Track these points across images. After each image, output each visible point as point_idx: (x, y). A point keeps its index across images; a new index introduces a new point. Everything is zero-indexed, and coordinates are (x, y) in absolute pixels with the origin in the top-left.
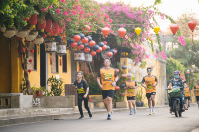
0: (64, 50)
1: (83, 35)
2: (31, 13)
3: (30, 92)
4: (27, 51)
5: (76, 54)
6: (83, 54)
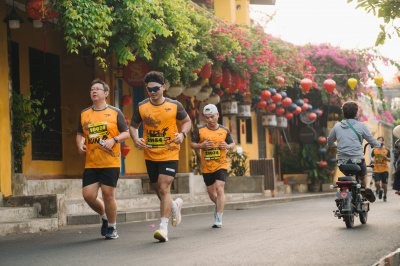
0: (248, 112)
1: (274, 90)
2: (202, 63)
4: (197, 115)
5: (264, 117)
6: (274, 118)
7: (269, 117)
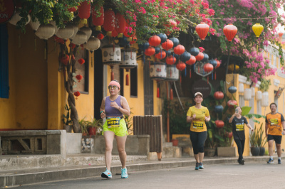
0: (133, 60)
1: (165, 36)
3: (77, 128)
4: (73, 61)
5: (152, 67)
6: (163, 68)
7: (158, 66)
